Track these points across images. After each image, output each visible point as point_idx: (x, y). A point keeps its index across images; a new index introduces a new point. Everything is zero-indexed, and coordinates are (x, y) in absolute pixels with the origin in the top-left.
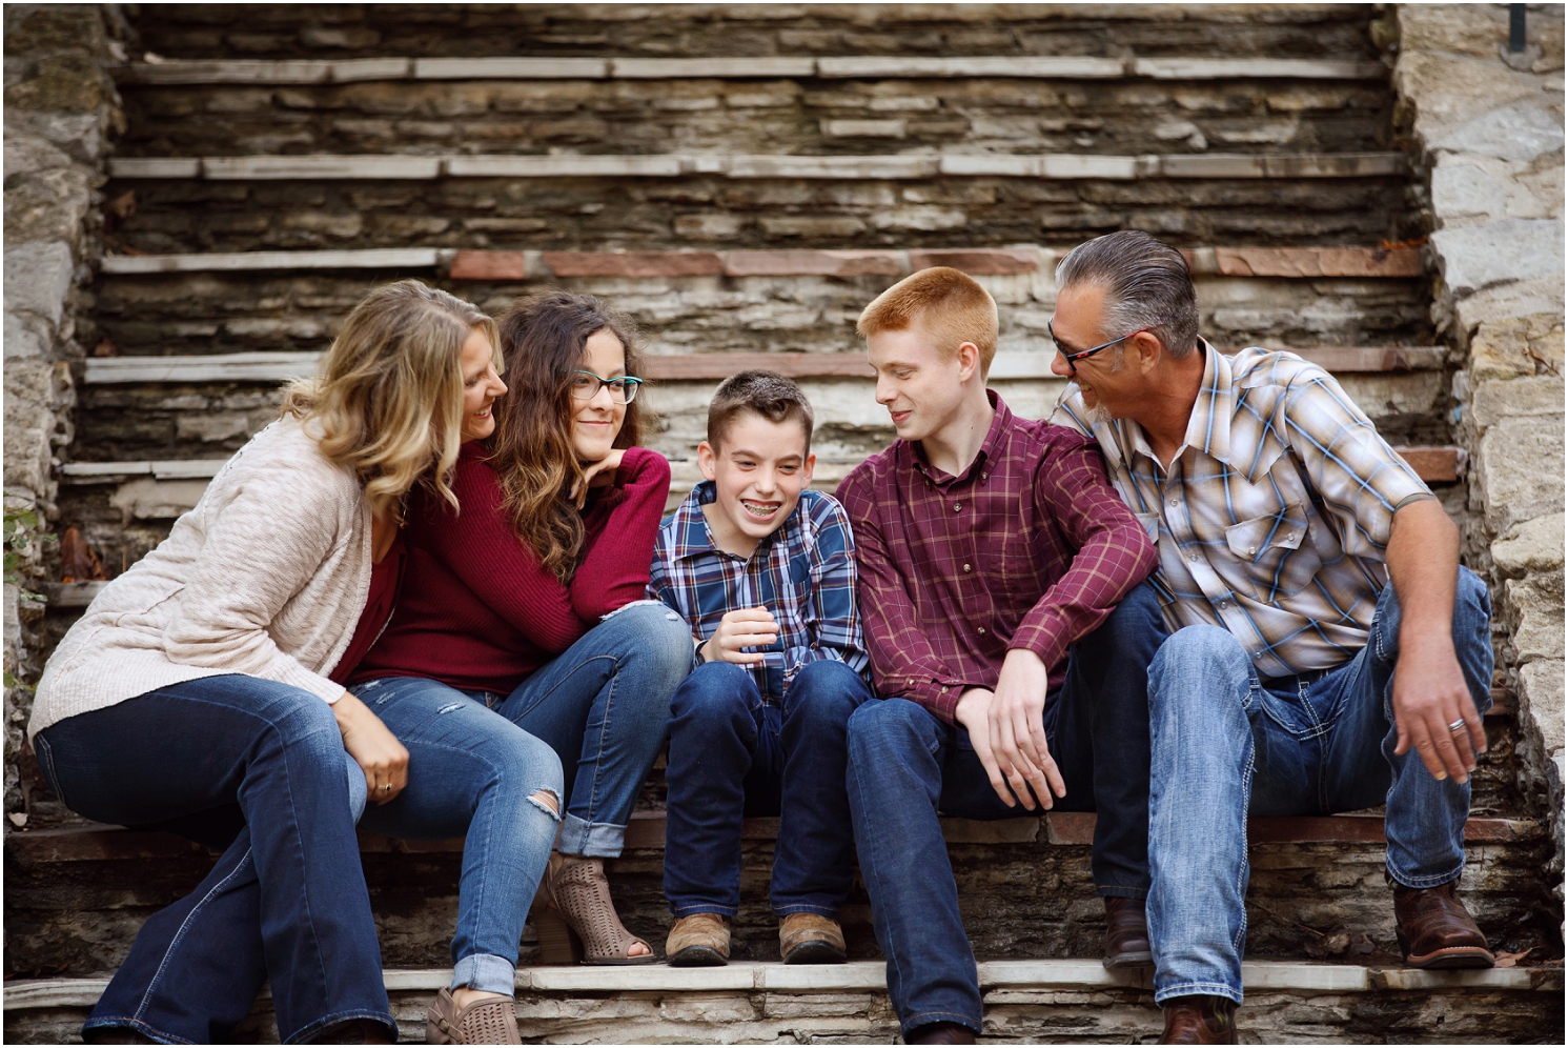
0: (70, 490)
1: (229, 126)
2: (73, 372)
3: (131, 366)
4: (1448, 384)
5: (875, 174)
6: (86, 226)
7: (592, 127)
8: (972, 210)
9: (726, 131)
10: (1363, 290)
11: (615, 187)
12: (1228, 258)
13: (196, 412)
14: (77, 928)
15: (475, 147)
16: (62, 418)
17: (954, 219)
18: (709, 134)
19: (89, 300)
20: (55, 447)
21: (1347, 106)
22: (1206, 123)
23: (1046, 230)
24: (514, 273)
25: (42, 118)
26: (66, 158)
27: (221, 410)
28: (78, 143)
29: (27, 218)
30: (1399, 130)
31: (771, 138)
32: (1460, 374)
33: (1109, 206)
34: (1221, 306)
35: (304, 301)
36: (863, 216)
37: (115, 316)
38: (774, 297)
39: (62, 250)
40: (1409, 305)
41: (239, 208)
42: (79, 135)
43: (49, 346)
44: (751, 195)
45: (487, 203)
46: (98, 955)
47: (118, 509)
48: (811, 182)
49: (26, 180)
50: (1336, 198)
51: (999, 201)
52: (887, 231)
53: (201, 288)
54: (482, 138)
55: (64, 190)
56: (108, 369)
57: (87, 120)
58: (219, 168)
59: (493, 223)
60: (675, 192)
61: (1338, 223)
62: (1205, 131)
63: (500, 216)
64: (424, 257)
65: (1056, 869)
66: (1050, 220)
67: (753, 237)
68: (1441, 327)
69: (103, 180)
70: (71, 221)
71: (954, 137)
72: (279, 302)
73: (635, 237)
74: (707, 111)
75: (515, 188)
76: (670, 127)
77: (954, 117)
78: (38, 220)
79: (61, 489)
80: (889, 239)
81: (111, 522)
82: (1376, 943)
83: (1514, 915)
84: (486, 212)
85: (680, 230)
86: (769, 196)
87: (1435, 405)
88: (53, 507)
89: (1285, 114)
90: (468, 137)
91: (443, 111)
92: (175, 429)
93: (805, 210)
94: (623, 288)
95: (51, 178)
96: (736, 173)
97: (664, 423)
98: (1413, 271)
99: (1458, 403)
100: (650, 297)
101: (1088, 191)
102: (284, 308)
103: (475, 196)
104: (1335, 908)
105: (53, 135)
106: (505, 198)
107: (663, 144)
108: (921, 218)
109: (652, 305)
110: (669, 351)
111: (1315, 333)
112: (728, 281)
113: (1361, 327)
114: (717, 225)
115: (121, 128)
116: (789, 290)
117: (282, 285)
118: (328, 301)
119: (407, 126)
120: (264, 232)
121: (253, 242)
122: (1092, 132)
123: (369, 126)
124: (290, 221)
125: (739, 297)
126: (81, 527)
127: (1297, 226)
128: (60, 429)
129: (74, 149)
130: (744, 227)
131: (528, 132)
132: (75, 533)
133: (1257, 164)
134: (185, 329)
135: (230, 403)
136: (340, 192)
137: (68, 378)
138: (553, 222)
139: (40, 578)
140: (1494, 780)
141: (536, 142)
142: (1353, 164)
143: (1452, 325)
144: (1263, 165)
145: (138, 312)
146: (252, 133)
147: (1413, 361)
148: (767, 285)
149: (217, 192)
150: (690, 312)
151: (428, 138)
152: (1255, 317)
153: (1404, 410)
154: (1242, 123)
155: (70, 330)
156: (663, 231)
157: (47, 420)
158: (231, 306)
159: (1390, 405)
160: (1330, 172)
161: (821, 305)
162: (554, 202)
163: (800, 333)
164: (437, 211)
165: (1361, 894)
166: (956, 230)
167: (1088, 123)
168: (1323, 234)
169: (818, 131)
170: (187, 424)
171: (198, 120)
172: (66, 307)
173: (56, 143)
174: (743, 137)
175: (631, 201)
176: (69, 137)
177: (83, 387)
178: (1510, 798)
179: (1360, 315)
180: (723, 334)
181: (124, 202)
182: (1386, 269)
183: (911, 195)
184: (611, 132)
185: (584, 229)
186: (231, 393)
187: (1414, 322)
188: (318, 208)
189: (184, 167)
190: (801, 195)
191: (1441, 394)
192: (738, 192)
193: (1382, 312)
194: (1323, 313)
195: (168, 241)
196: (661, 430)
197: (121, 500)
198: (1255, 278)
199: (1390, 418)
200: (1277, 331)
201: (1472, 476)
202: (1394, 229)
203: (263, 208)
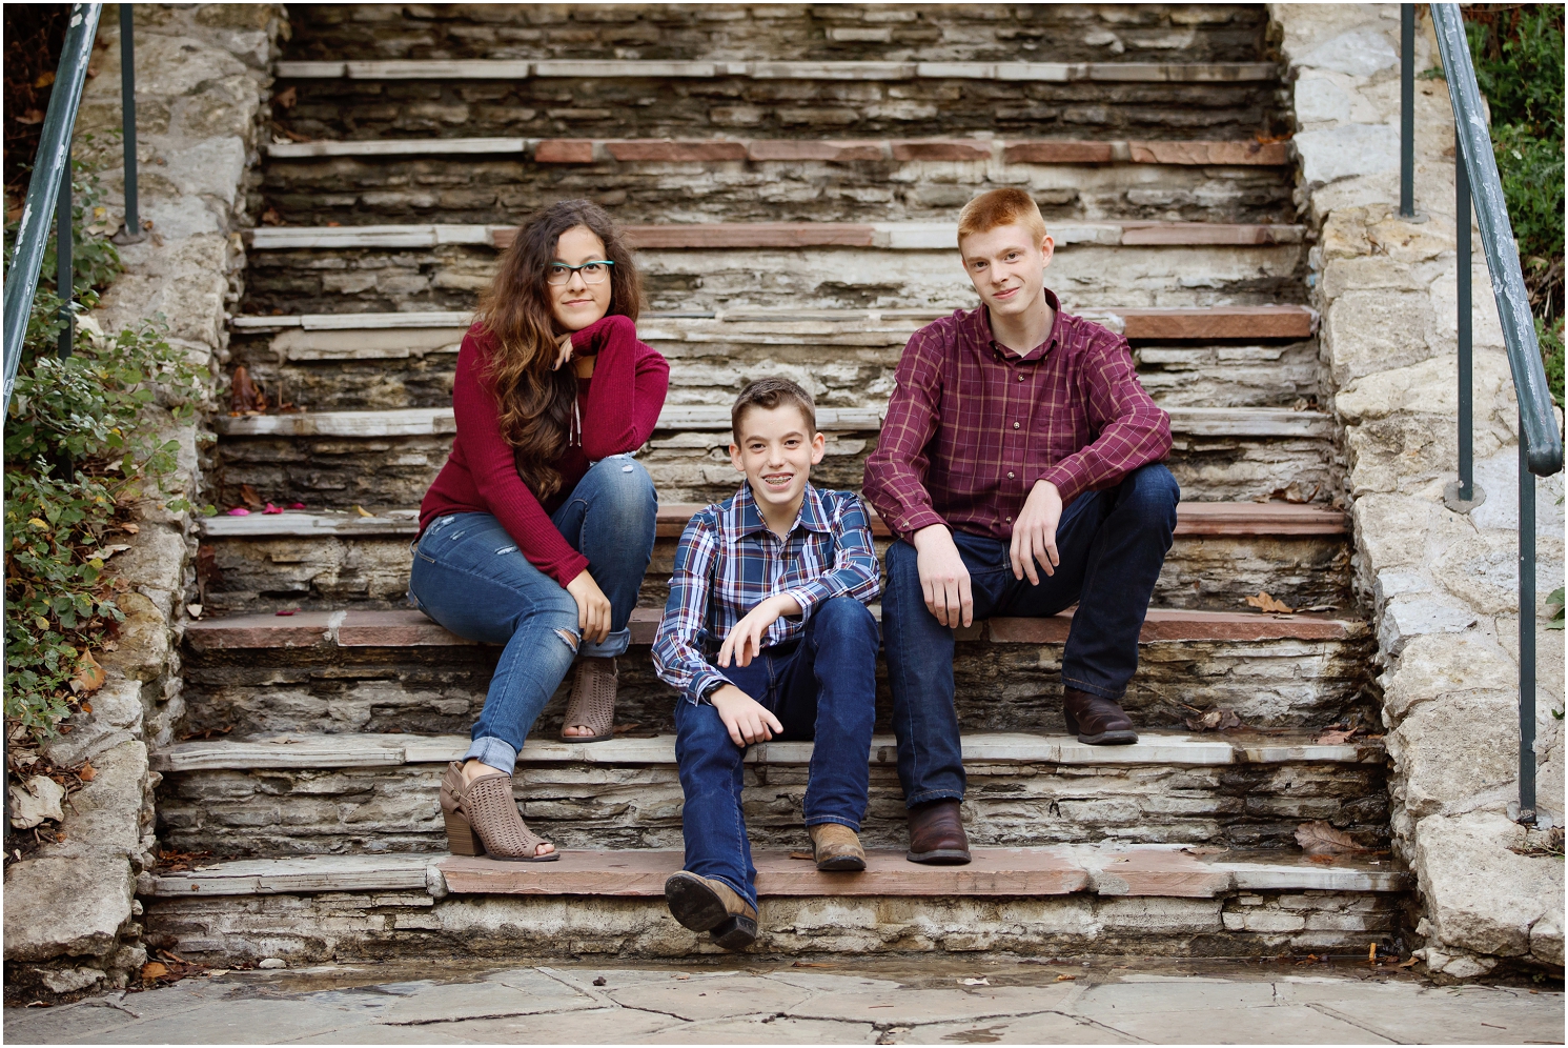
0: (239, 338)
1: (370, 32)
2: (244, 240)
3: (288, 235)
4: (1305, 255)
5: (866, 76)
6: (256, 120)
7: (649, 32)
8: (942, 105)
9: (752, 36)
10: (1242, 175)
11: (665, 85)
12: (1137, 149)
13: (337, 271)
14: (239, 701)
15: (558, 48)
16: (235, 280)
17: (928, 111)
18: (739, 39)
19: (258, 179)
20: (227, 305)
21: (1232, 20)
22: (1124, 33)
23: (999, 120)
24: (585, 158)
25: (225, 33)
26: (242, 67)
27: (357, 269)
28: (252, 54)
29: (212, 118)
30: (1271, 44)
31: (787, 41)
32: (1314, 249)
33: (1048, 102)
34: (1133, 186)
35: (422, 179)
36: (857, 109)
37: (280, 190)
38: (786, 177)
39: (237, 144)
40: (1278, 186)
41: (376, 100)
42: (253, 48)
43: (225, 222)
44: (770, 91)
45: (566, 97)
46: (255, 720)
47: (275, 353)
48: (817, 82)
49: (212, 86)
50: (1222, 97)
51: (963, 97)
52: (876, 120)
53: (344, 168)
54: (564, 41)
55: (240, 95)
56: (271, 237)
57: (260, 35)
58: (360, 69)
59: (570, 112)
60: (711, 89)
61: (1224, 117)
62: (1123, 39)
63: (575, 107)
64: (515, 145)
65: (996, 661)
66: (1002, 113)
67: (773, 126)
68: (1301, 210)
69: (272, 81)
70: (244, 120)
71: (929, 42)
72: (403, 179)
73: (680, 125)
74: (737, 21)
75: (587, 85)
76: (709, 33)
77: (929, 26)
78: (219, 119)
79: (232, 337)
80: (877, 127)
81: (270, 362)
82: (1241, 718)
83: (1347, 695)
84: (564, 104)
85: (715, 119)
86: (784, 92)
87: (1295, 271)
88: (225, 353)
89: (1185, 26)
90: (553, 41)
91: (534, 20)
92: (321, 284)
93: (812, 103)
94: (669, 169)
95: (231, 84)
96: (758, 75)
97: (699, 281)
98: (1280, 161)
99: (1313, 272)
100: (690, 176)
101: (1032, 90)
102: (407, 184)
103: (556, 92)
104: (1209, 691)
105: (233, 47)
106: (582, 94)
107: (705, 46)
108: (902, 110)
109: (691, 183)
110: (703, 218)
111: (1205, 208)
112: (750, 165)
113: (1240, 203)
114: (744, 115)
115: (287, 36)
116: (798, 171)
117: (406, 166)
118: (441, 179)
119: (506, 32)
120: (393, 119)
121: (385, 127)
122: (1036, 39)
123: (477, 32)
124: (414, 111)
125: (759, 177)
126: (248, 366)
127: (1192, 118)
128: (232, 289)
129: (249, 59)
130: (765, 116)
131: (599, 36)
132: (243, 370)
133: (1161, 70)
134: (331, 200)
135: (363, 264)
136: (452, 88)
137: (240, 246)
138: (616, 112)
139: (214, 413)
140: (1334, 583)
141: (605, 44)
142: (1235, 71)
143: (1309, 209)
144: (1167, 71)
145: (294, 187)
146: (387, 38)
147: (1279, 237)
148: (781, 167)
149: (359, 88)
150: (721, 188)
151: (522, 42)
152: (1159, 195)
153: (1272, 274)
154: (1152, 33)
155: (242, 206)
156: (701, 119)
157: (221, 285)
158: (366, 182)
159: (1261, 270)
160: (1218, 77)
161: (823, 183)
162: (617, 97)
163: (806, 205)
164: (527, 103)
165: (1230, 680)
166: (929, 120)
167: (1033, 32)
168: (1212, 125)
169: (824, 36)
170: (330, 281)
171: (346, 27)
172: (239, 188)
173: (235, 55)
174: (766, 41)
175: (677, 96)
176: (245, 50)
177: (251, 252)
178: (1347, 597)
179: (1239, 194)
180: (746, 206)
181: (288, 96)
182: (1259, 159)
183: (894, 92)
184: (663, 37)
185: (640, 118)
186: (364, 256)
187: (1281, 200)
188: (435, 100)
189: (333, 69)
190: (809, 92)
191: (1300, 262)
192: (760, 89)
193: (1257, 192)
194: (1212, 193)
195: (321, 126)
196: (696, 287)
197: (278, 345)
198: (1159, 165)
199: (1261, 280)
200: (1176, 206)
201: (1322, 334)
202: (1266, 121)
203: (392, 100)
